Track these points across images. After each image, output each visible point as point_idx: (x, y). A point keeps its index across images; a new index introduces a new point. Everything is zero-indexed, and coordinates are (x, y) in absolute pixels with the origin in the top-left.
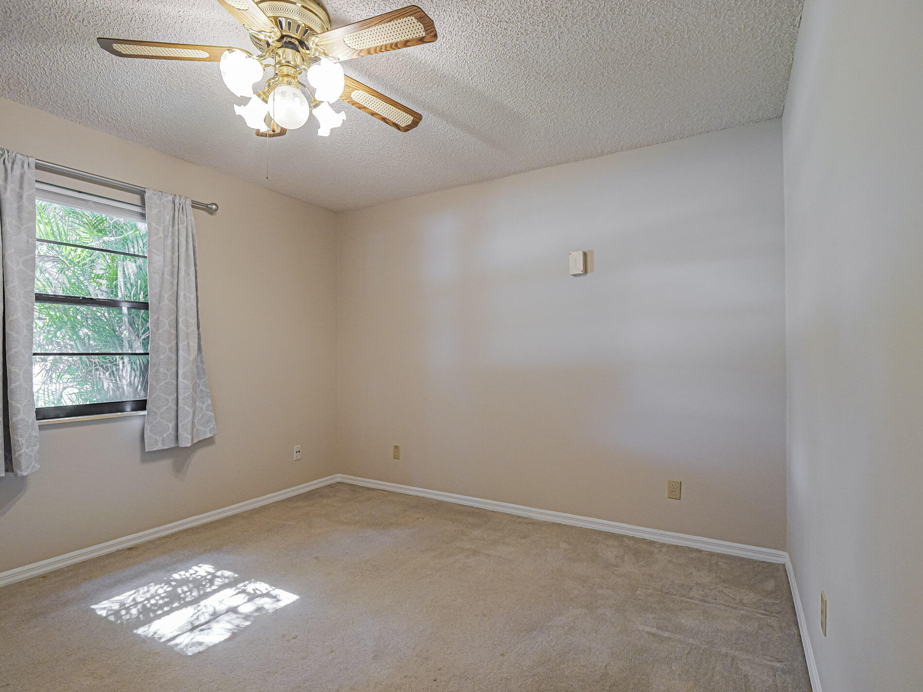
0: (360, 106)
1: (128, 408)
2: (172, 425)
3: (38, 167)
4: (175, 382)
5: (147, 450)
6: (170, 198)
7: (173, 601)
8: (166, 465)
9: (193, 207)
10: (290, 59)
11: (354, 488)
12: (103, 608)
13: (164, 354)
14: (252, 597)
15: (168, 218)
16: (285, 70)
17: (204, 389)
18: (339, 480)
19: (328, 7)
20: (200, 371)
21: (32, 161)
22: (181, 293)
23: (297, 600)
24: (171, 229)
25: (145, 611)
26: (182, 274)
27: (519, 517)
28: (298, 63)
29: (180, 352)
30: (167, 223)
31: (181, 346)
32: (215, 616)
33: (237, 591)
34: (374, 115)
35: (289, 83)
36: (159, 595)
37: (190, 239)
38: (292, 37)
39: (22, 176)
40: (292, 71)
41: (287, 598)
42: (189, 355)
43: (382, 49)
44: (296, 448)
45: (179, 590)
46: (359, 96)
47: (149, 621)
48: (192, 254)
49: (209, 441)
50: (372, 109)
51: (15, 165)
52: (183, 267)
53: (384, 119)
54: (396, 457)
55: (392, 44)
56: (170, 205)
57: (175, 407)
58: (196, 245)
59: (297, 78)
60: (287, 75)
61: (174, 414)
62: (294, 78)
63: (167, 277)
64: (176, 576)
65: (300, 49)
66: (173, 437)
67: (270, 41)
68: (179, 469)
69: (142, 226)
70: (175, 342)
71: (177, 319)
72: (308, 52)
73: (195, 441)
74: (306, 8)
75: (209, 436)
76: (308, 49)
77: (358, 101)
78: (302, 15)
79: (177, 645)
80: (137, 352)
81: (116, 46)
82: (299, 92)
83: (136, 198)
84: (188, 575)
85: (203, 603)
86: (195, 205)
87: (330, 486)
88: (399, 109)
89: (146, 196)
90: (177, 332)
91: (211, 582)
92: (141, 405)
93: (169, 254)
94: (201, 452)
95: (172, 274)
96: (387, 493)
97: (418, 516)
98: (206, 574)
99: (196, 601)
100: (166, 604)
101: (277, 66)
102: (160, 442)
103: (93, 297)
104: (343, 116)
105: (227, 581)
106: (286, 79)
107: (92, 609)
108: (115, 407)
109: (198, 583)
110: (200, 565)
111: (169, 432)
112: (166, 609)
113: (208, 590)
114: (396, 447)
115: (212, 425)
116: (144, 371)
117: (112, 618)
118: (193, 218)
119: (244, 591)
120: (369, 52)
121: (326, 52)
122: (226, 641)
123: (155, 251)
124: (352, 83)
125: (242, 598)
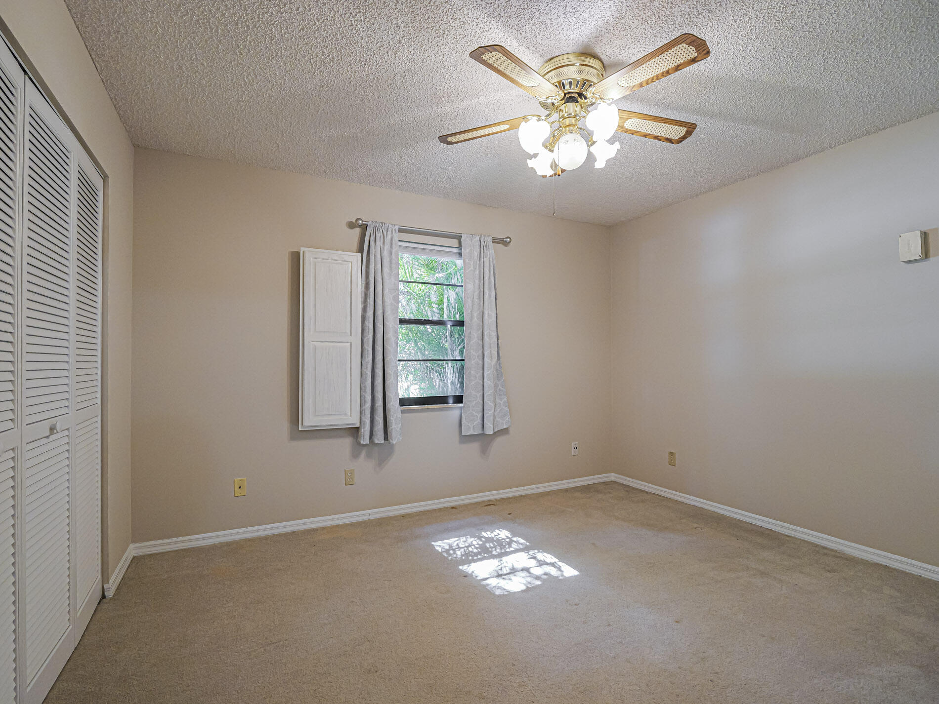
0: (634, 132)
1: (451, 400)
2: (479, 416)
3: (401, 231)
4: (482, 383)
5: (463, 434)
6: (478, 238)
7: (485, 553)
8: (475, 446)
9: (493, 242)
10: (572, 111)
11: (628, 489)
12: (440, 545)
13: (474, 360)
14: (541, 563)
15: (476, 254)
16: (567, 121)
17: (501, 388)
18: (613, 479)
19: (603, 57)
20: (499, 374)
21: (397, 227)
22: (486, 312)
23: (578, 575)
24: (478, 262)
25: (467, 554)
26: (486, 297)
27: (824, 548)
28: (578, 113)
29: (486, 359)
30: (476, 258)
31: (486, 354)
32: (513, 571)
33: (529, 556)
34: (647, 136)
35: (571, 132)
36: (474, 545)
37: (492, 268)
38: (572, 93)
39: (392, 239)
40: (573, 120)
41: (569, 571)
42: (491, 361)
43: (653, 79)
44: (574, 444)
45: (488, 545)
46: (632, 123)
47: (469, 562)
48: (493, 280)
49: (504, 432)
50: (645, 131)
51: (388, 232)
52: (486, 291)
53: (657, 138)
54: (672, 464)
55: (663, 73)
56: (478, 244)
57: (482, 402)
58: (496, 272)
59: (577, 125)
60: (569, 125)
61: (481, 407)
62: (574, 126)
63: (476, 300)
64: (484, 534)
65: (579, 99)
66: (480, 426)
67: (555, 102)
68: (484, 451)
69: (459, 262)
70: (482, 350)
71: (483, 332)
72: (586, 101)
73: (496, 430)
74: (583, 65)
75: (505, 427)
76: (586, 98)
77: (631, 128)
78: (581, 72)
79: (488, 585)
80: (457, 359)
81: (449, 139)
82: (579, 137)
83: (455, 242)
84: (493, 535)
85: (504, 559)
86: (495, 240)
87: (605, 483)
88: (671, 124)
89: (462, 239)
90: (483, 342)
91: (510, 544)
92: (459, 399)
93: (477, 282)
94: (500, 440)
95: (480, 298)
96: (662, 498)
97: (696, 525)
98: (505, 537)
99: (500, 556)
100: (479, 553)
101: (561, 120)
102: (472, 428)
103: (431, 319)
104: (617, 146)
105: (521, 547)
106: (568, 129)
107: (432, 545)
108: (442, 400)
109: (500, 543)
110: (501, 530)
111: (477, 422)
112: (479, 557)
113: (508, 550)
114: (672, 453)
115: (507, 418)
116: (461, 373)
117: (445, 554)
118: (493, 251)
119: (534, 558)
120: (641, 85)
121: (602, 97)
122: (522, 591)
123: (468, 280)
124: (626, 114)
125: (533, 563)
